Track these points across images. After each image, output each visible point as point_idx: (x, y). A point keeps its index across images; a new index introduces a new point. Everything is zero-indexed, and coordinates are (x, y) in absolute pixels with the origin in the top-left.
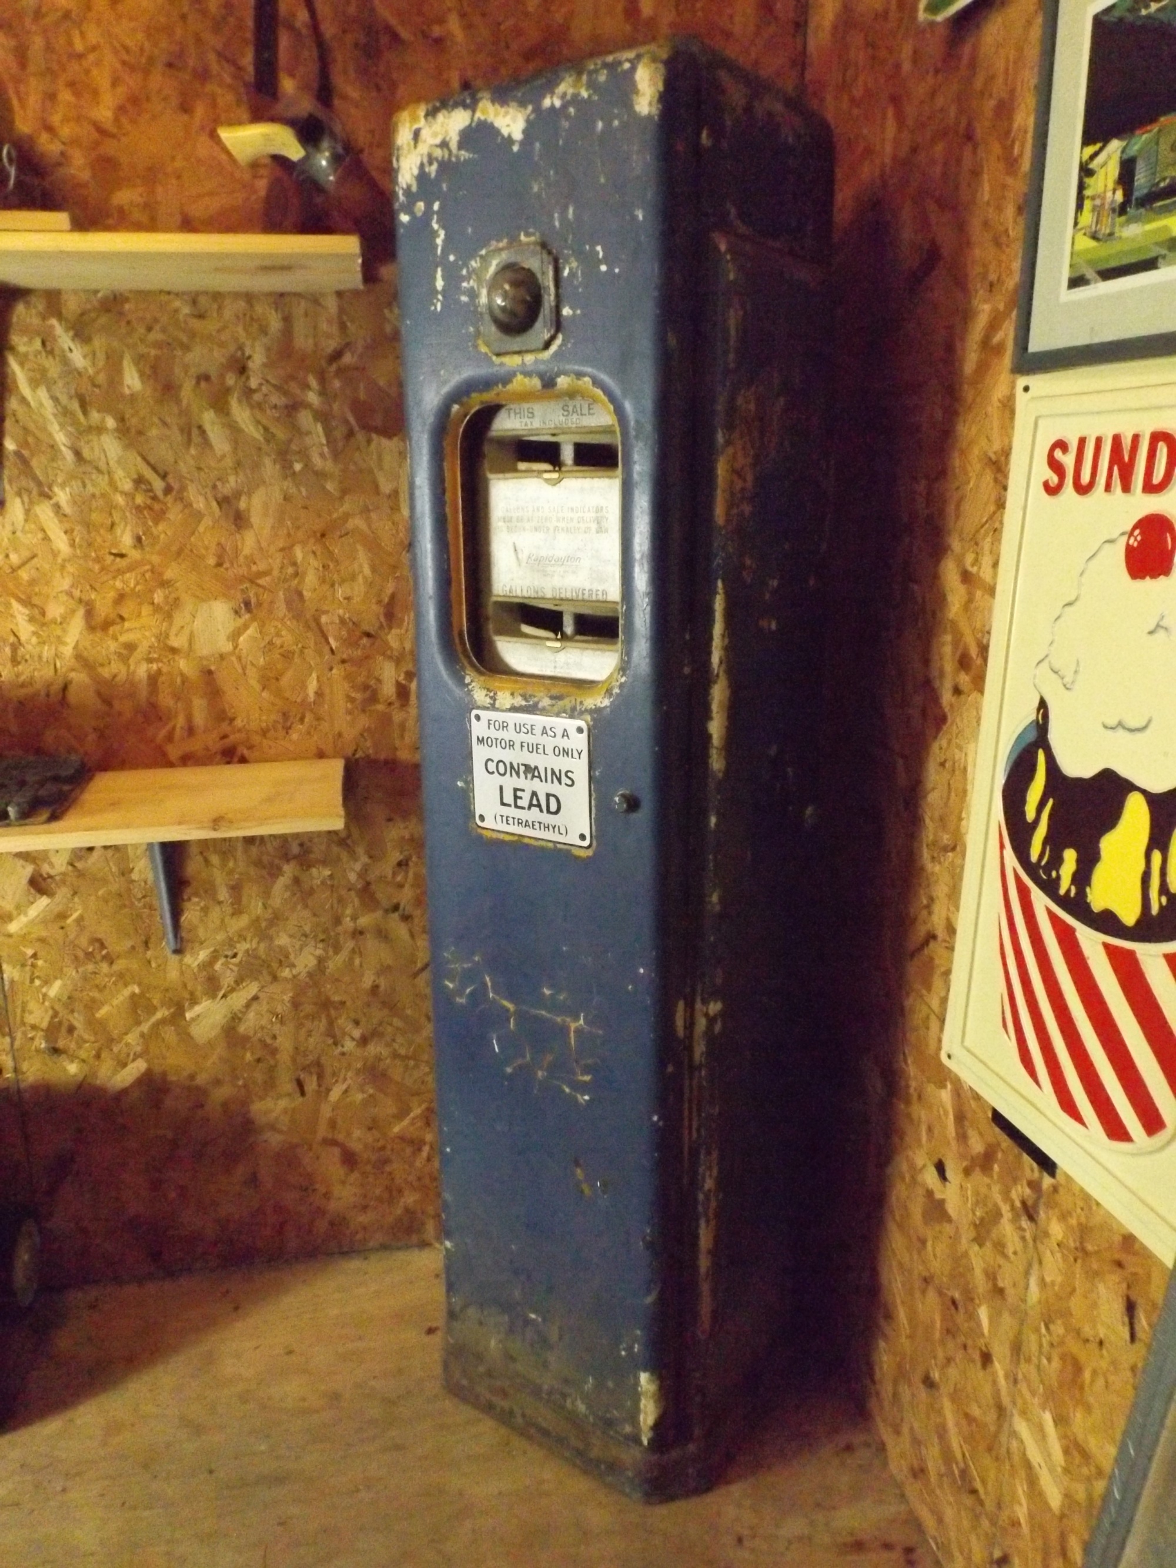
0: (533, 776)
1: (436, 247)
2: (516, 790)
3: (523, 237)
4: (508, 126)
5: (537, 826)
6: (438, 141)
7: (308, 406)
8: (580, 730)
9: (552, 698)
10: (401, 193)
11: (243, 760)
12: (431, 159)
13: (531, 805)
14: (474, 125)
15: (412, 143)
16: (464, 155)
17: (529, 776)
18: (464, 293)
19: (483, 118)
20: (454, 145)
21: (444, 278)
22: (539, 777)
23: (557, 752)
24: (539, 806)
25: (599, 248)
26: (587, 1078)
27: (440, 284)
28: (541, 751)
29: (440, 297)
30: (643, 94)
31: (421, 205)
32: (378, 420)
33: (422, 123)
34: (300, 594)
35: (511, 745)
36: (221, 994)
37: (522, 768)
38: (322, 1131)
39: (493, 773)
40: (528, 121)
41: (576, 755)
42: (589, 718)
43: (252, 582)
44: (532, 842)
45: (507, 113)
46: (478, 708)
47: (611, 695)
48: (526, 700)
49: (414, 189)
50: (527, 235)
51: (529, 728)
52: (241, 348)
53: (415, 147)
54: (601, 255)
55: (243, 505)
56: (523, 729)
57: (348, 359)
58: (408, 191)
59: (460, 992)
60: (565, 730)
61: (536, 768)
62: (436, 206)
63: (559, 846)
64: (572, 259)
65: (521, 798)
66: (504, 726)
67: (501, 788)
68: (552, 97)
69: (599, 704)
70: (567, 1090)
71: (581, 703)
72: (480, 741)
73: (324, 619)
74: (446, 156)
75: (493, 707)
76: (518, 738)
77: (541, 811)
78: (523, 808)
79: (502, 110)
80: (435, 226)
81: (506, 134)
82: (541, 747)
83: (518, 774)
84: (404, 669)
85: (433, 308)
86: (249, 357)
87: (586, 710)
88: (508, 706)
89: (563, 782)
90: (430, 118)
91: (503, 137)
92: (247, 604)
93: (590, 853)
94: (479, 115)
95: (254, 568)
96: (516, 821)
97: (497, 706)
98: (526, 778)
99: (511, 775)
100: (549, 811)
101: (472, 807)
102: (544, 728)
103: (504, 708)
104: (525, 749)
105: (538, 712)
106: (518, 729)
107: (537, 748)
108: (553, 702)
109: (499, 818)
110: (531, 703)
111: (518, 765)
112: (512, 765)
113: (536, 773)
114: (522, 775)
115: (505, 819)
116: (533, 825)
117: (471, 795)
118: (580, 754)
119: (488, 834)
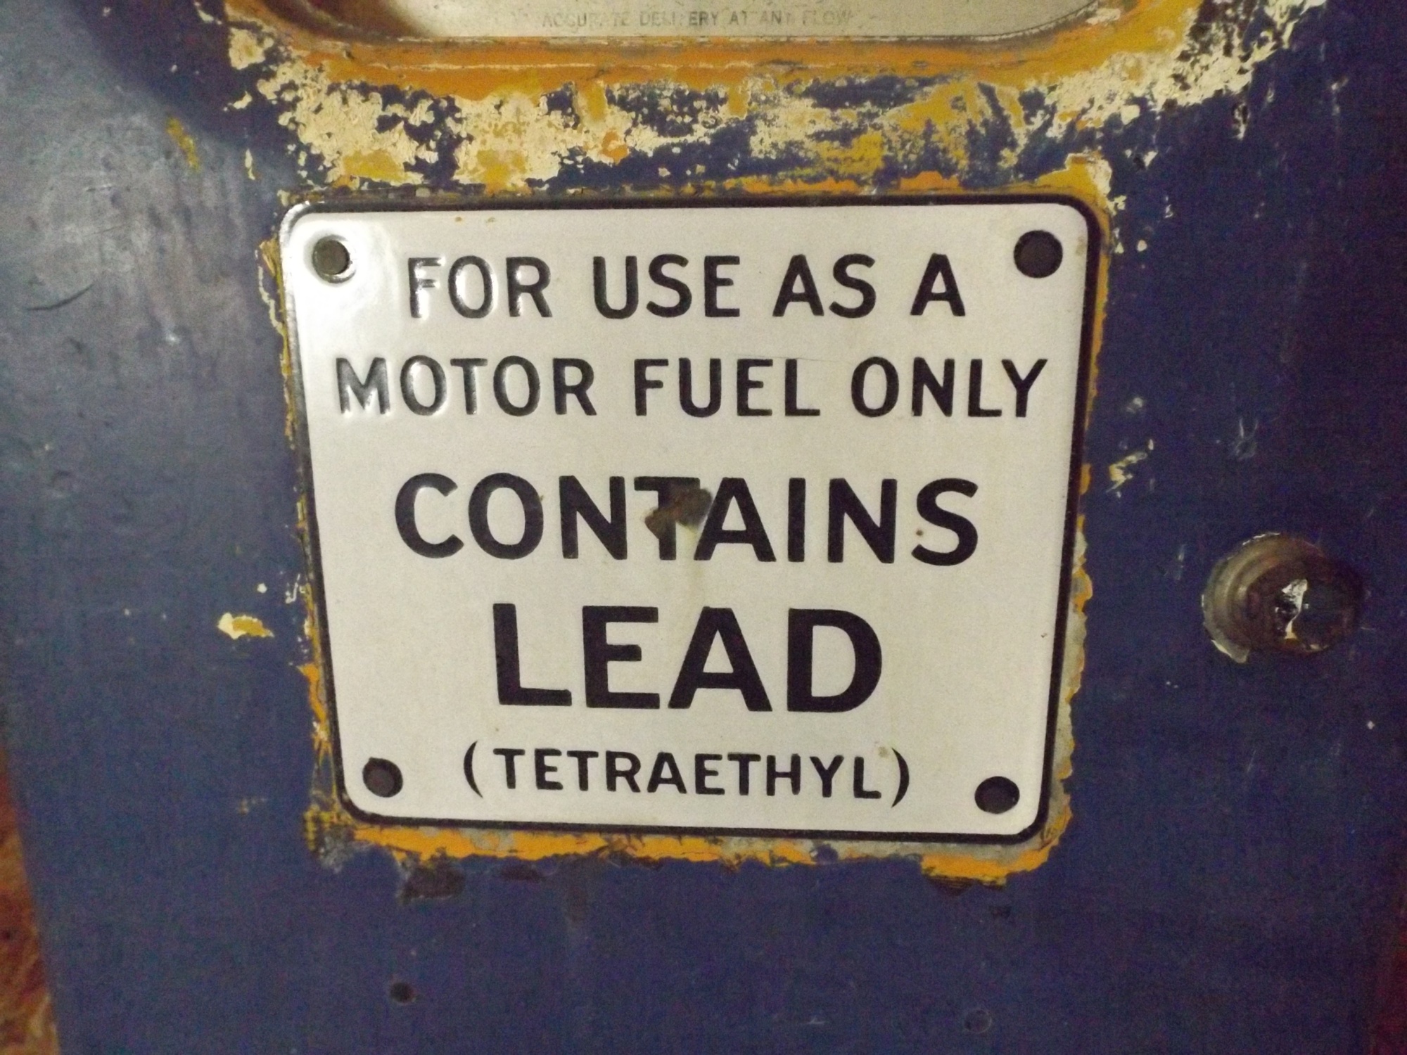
5: (727, 774)
17: (686, 538)
22: (755, 535)
28: (770, 394)
35: (570, 383)
37: (641, 504)
39: (451, 546)
41: (997, 391)
44: (697, 851)
46: (338, 203)
48: (656, 120)
51: (693, 277)
56: (648, 291)
60: (939, 264)
61: (735, 488)
63: (843, 849)
65: (631, 653)
67: (505, 617)
69: (1163, 92)
71: (1032, 102)
77: (757, 700)
78: (647, 701)
82: (773, 379)
83: (614, 540)
87: (1078, 139)
88: (547, 169)
89: (904, 542)
93: (1030, 858)
96: (597, 768)
97: (462, 177)
98: (667, 551)
99: (570, 548)
100: (801, 698)
101: (321, 732)
102: (798, 266)
103: (516, 182)
104: (664, 400)
105: (753, 184)
106: (616, 298)
107: (744, 384)
108: (849, 116)
109: (489, 768)
110: (700, 134)
111: (617, 485)
112: (571, 491)
113: (733, 520)
114: (640, 539)
115: (525, 767)
116: (701, 773)
117: (312, 672)
118: (1023, 387)
119: (427, 845)
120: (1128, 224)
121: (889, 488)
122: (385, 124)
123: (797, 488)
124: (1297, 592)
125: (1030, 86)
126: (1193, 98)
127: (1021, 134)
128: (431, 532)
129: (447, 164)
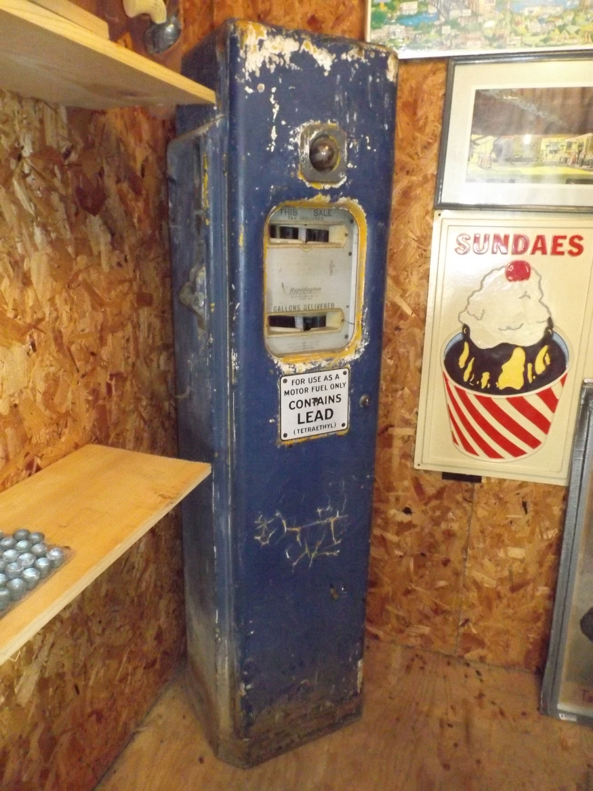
0: (319, 403)
1: (273, 114)
2: (308, 413)
3: (329, 122)
4: (322, 60)
5: (319, 428)
6: (277, 52)
7: (56, 190)
8: (345, 373)
9: (327, 360)
10: (247, 74)
11: (39, 469)
12: (271, 62)
13: (316, 418)
14: (301, 51)
15: (258, 47)
16: (294, 66)
17: (316, 403)
18: (290, 144)
19: (306, 50)
20: (287, 58)
21: (277, 132)
22: (322, 402)
23: (332, 387)
24: (321, 417)
25: (367, 138)
26: (339, 542)
27: (274, 135)
28: (323, 388)
29: (273, 143)
30: (391, 72)
31: (262, 87)
32: (89, 202)
33: (265, 37)
34: (60, 332)
35: (306, 390)
36: (34, 656)
37: (312, 401)
38: (89, 710)
39: (294, 408)
40: (333, 61)
41: (342, 385)
42: (349, 366)
43: (35, 327)
44: (316, 437)
45: (321, 53)
46: (286, 376)
47: (359, 352)
48: (313, 364)
49: (258, 74)
50: (332, 121)
51: (317, 379)
52: (17, 140)
53: (260, 50)
54: (368, 141)
55: (25, 267)
56: (313, 380)
57: (73, 157)
58: (252, 74)
59: (263, 539)
60: (337, 375)
61: (321, 398)
62: (274, 90)
63: (330, 434)
64: (354, 140)
65: (311, 416)
66: (303, 381)
67: (299, 415)
68: (346, 55)
69: (353, 358)
70: (328, 554)
71: (343, 359)
72: (287, 393)
73: (73, 348)
74: (282, 64)
75: (296, 374)
76: (310, 386)
77: (322, 419)
78: (312, 421)
79: (319, 51)
80: (272, 101)
81: (321, 65)
82: (324, 387)
83: (309, 405)
84: (109, 373)
85: (268, 149)
86: (22, 148)
87: (347, 363)
88: (304, 370)
89: (335, 401)
90: (271, 37)
91: (318, 65)
92: (33, 345)
93: (346, 431)
94: (303, 47)
95: (35, 317)
96: (307, 430)
97: (297, 372)
98: (314, 405)
99: (305, 406)
100: (326, 418)
101: (279, 431)
102: (326, 377)
103: (302, 372)
104: (315, 390)
105: (322, 370)
106: (310, 381)
107: (321, 388)
108: (329, 362)
109: (296, 432)
110: (317, 365)
111: (310, 400)
112: (306, 401)
113: (320, 401)
114: (312, 404)
115: (300, 431)
116: (317, 428)
117: (279, 425)
118: (344, 385)
119: (289, 443)
120: (352, 369)
121: (334, 396)
122: (289, 367)
123: (326, 397)
124: (367, 400)
125: (343, 358)
126: (356, 358)
127: (343, 363)
128: (292, 407)
129: (295, 371)
